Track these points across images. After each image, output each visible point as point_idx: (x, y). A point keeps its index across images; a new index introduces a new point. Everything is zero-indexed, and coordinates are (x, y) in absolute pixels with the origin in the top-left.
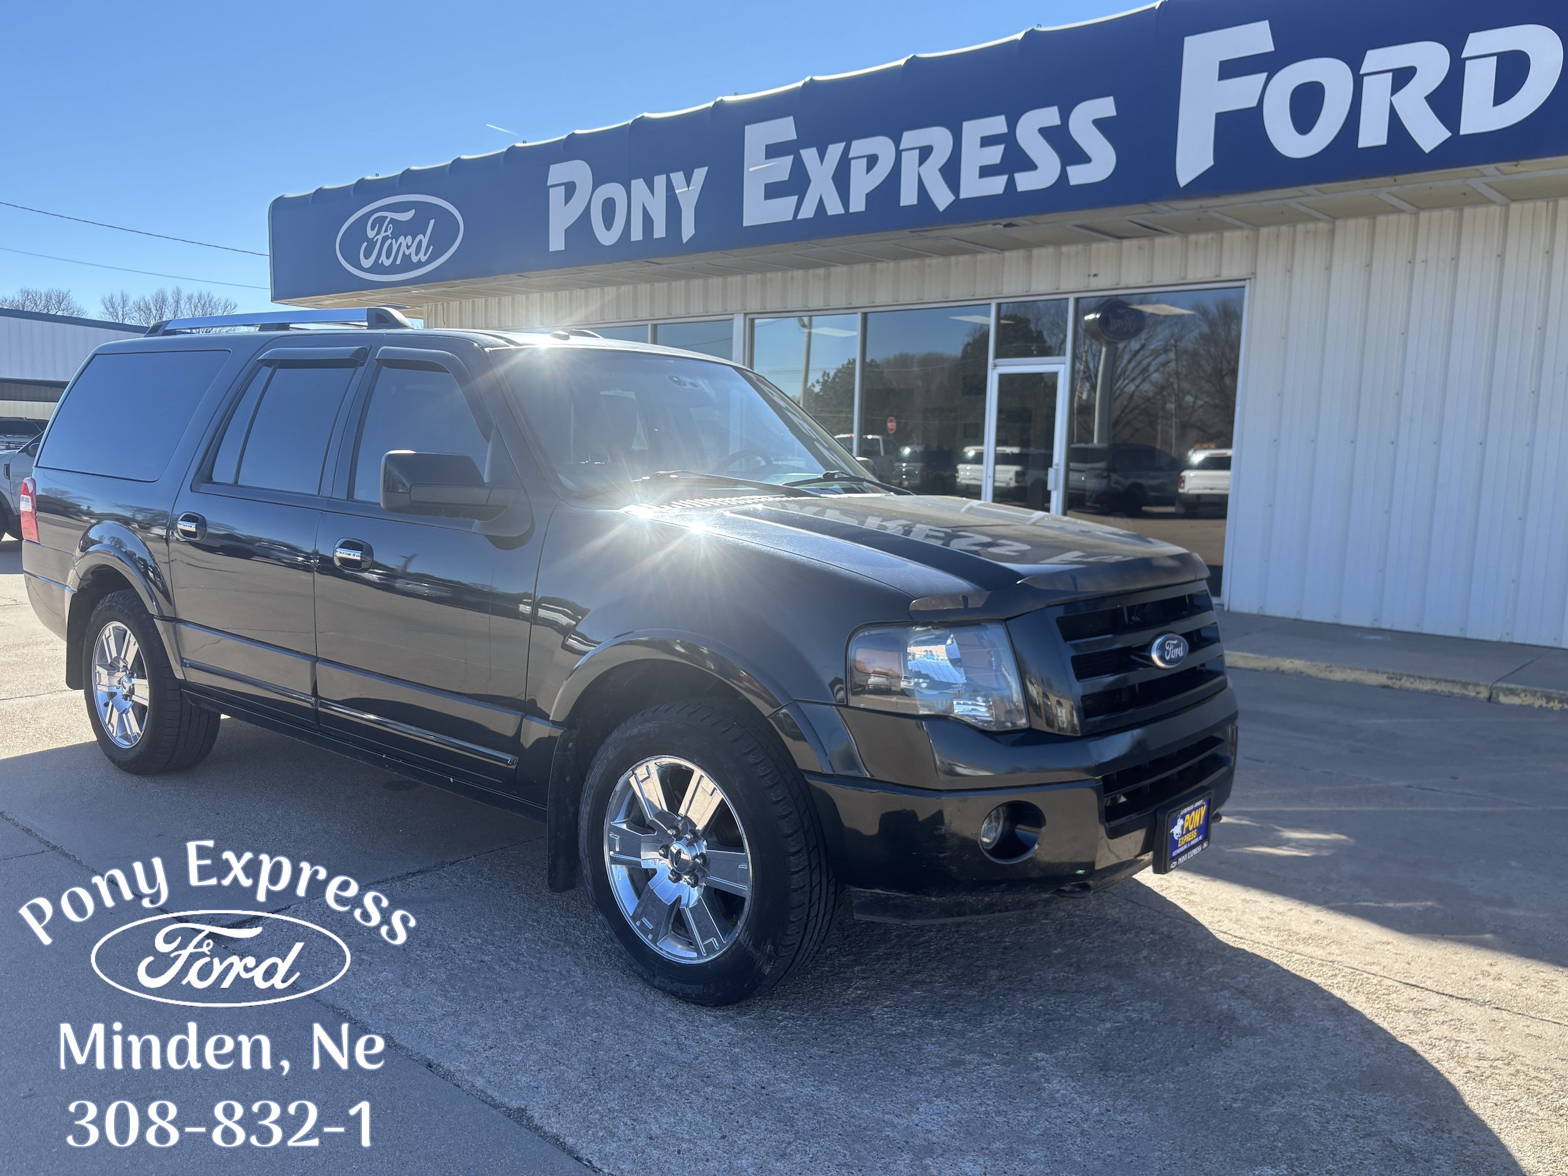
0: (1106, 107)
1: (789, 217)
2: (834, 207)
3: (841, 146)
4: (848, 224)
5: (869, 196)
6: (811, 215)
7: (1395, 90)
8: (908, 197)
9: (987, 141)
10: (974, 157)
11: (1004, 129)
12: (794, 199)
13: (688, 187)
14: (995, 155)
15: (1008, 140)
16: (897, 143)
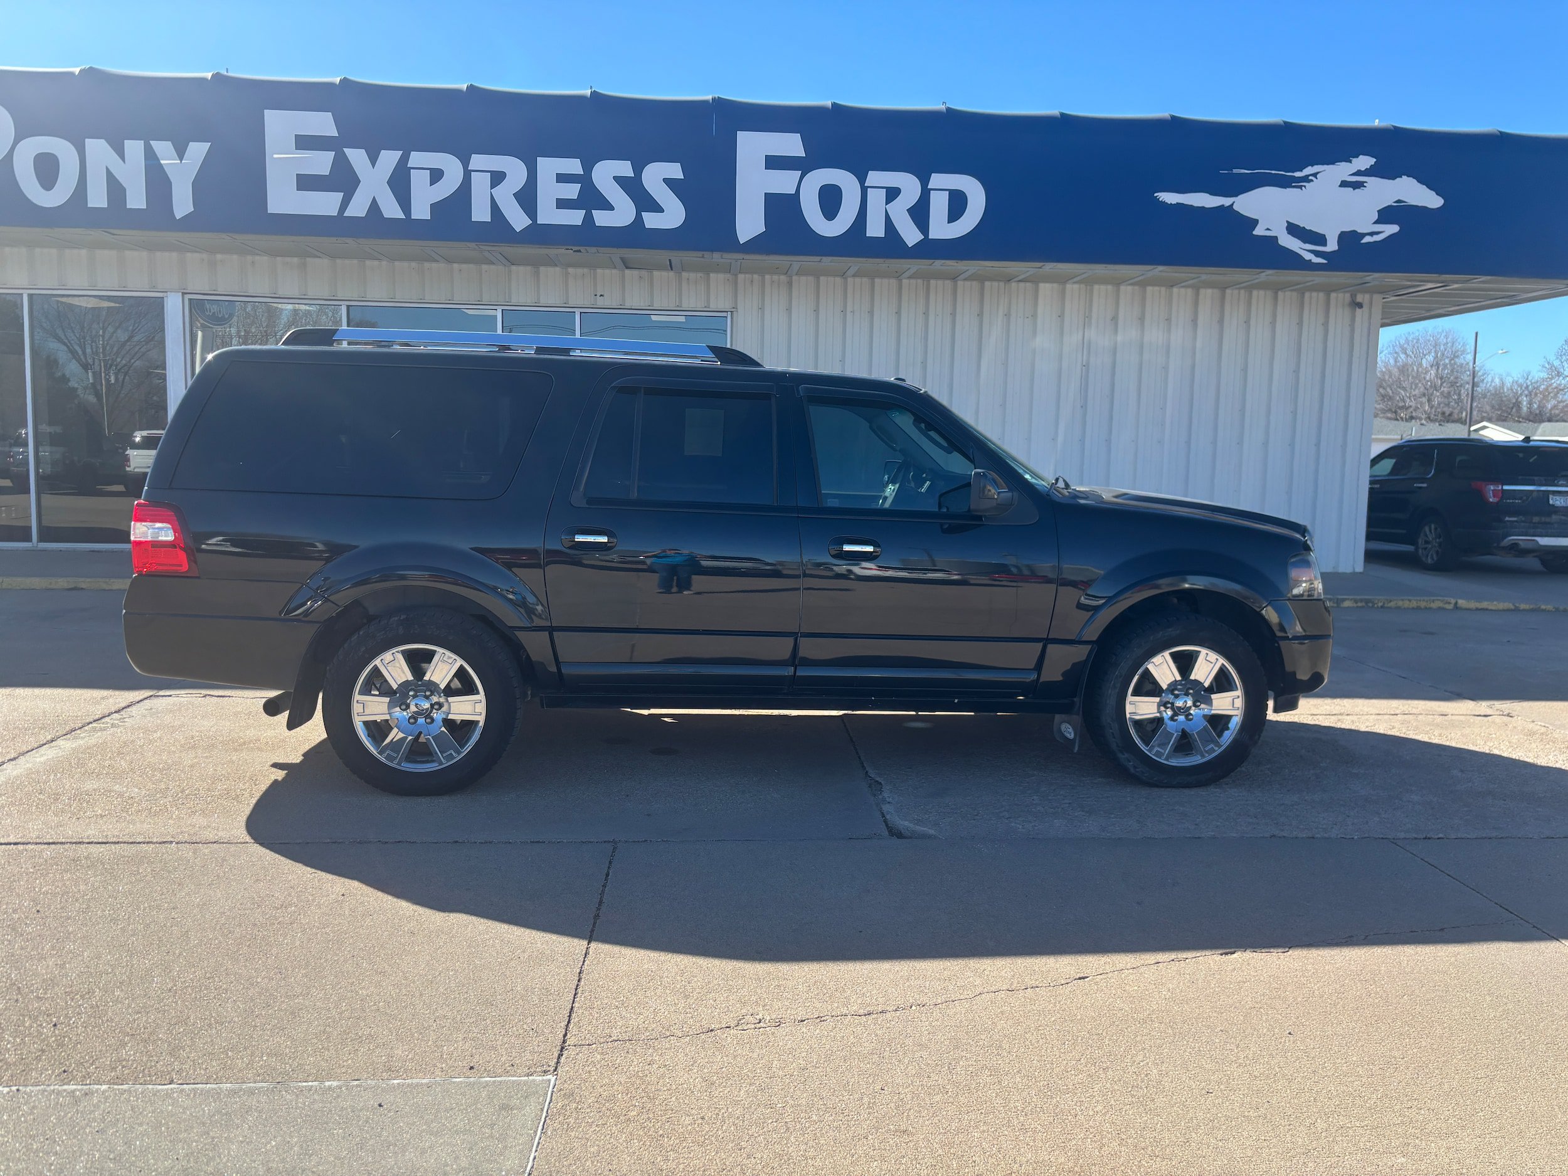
0: (675, 171)
1: (334, 212)
2: (391, 209)
3: (397, 155)
4: (408, 228)
5: (433, 206)
6: (362, 214)
7: (888, 201)
8: (481, 213)
9: (562, 178)
10: (549, 191)
11: (580, 171)
12: (339, 196)
13: (181, 159)
14: (572, 191)
15: (585, 180)
16: (465, 163)
